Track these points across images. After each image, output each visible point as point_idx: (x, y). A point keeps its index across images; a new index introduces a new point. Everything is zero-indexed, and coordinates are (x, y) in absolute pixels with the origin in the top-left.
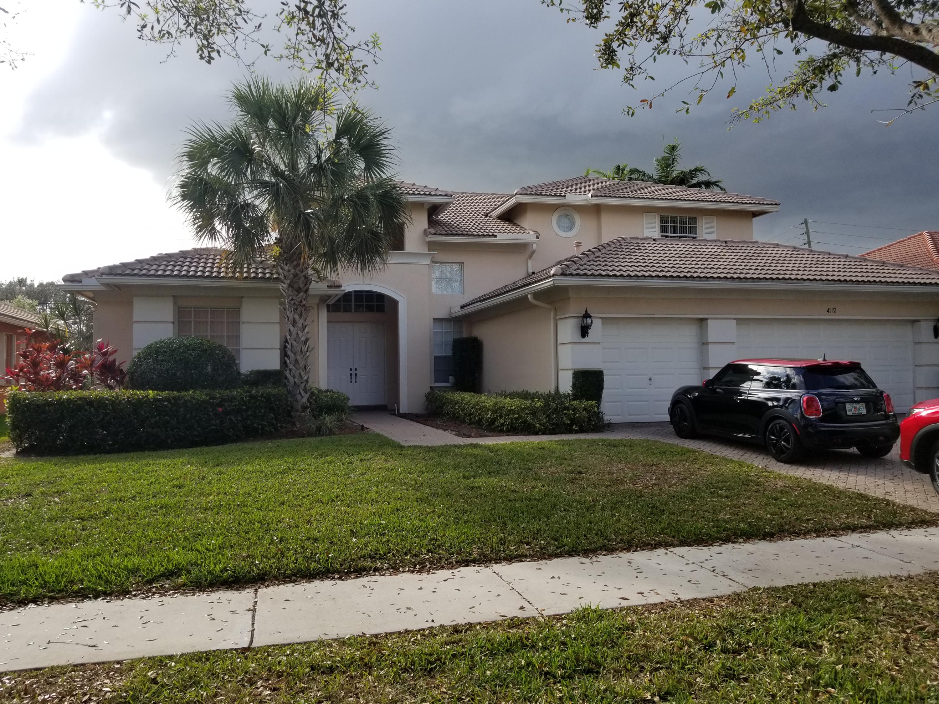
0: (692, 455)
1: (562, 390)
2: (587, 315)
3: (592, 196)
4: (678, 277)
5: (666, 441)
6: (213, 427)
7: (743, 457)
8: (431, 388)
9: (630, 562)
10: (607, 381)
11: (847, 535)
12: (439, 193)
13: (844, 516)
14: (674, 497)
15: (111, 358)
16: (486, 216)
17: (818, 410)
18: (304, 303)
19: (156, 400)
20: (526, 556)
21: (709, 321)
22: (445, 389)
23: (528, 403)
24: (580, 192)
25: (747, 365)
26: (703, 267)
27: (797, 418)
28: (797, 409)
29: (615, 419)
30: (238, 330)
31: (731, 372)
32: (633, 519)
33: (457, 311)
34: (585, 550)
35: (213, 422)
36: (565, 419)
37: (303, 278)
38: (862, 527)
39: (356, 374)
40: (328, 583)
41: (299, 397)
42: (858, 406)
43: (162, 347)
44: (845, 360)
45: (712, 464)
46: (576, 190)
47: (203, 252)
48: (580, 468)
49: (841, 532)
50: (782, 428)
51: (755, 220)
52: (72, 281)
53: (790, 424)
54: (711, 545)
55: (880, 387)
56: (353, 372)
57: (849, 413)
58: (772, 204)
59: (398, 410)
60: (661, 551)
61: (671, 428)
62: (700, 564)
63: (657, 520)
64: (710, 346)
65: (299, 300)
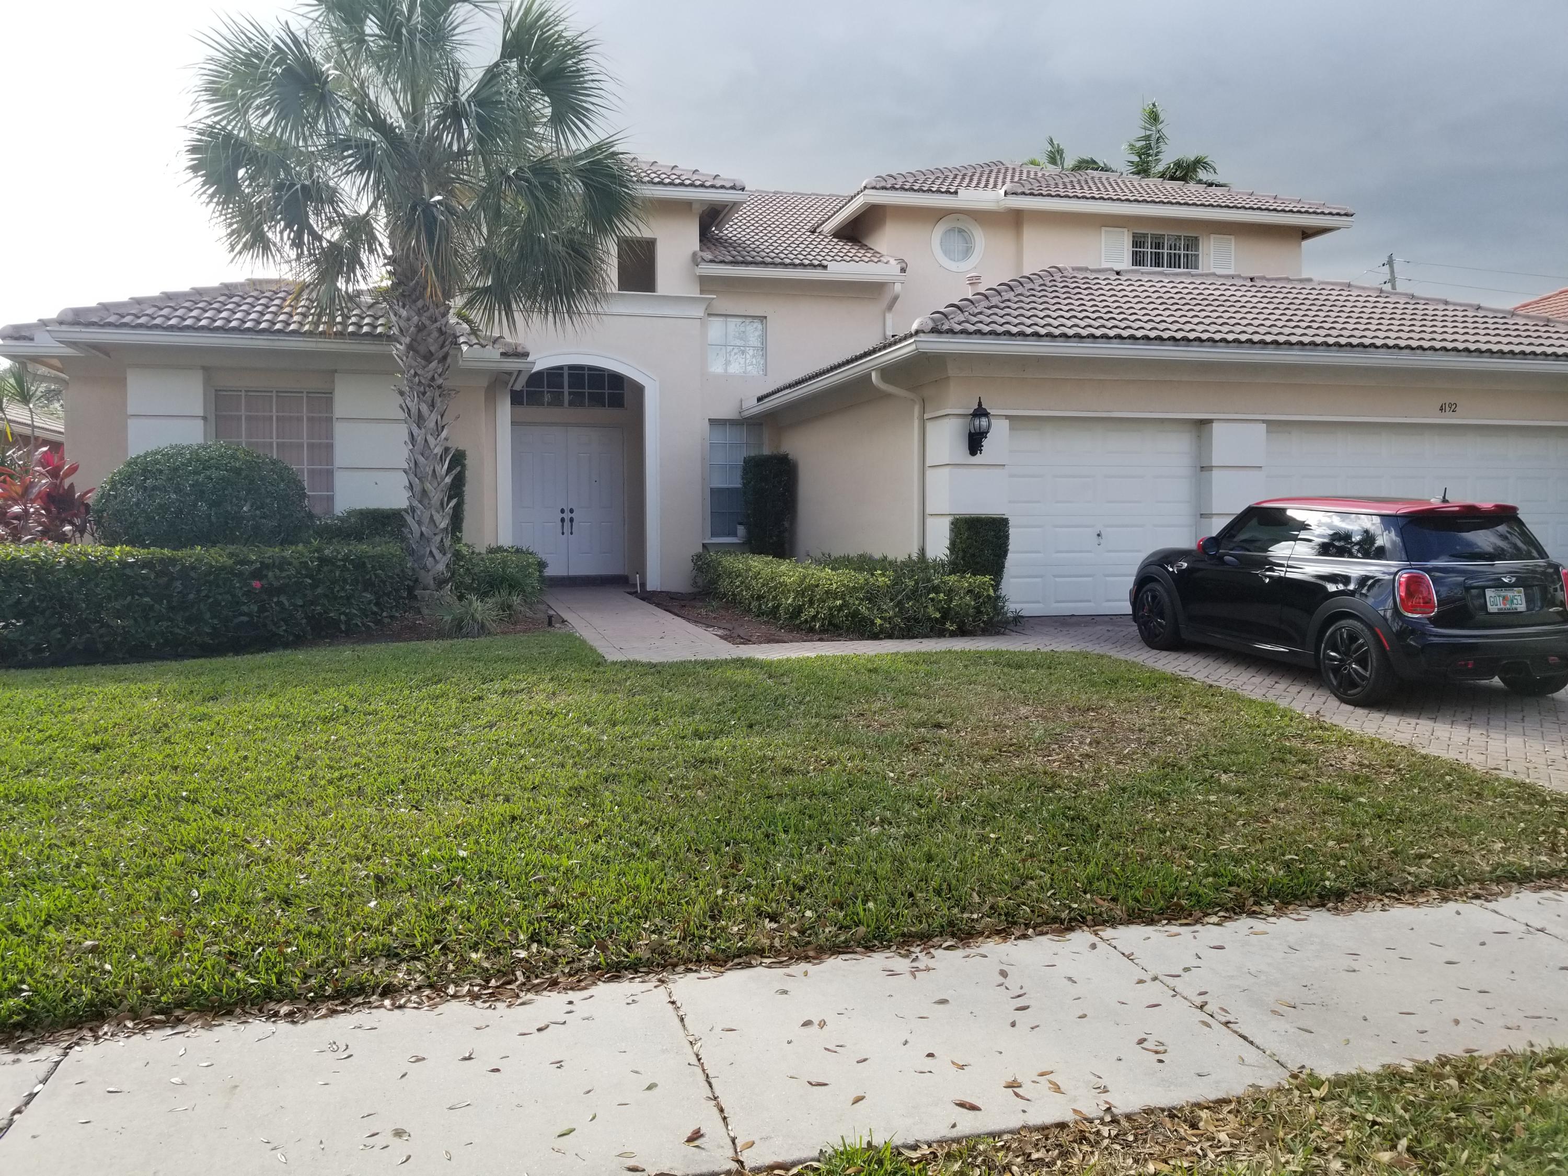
0: (1169, 688)
1: (931, 554)
2: (980, 412)
3: (1006, 194)
4: (1159, 338)
5: (1121, 656)
6: (245, 619)
7: (1272, 692)
8: (704, 546)
9: (1004, 974)
10: (1016, 538)
11: (1508, 895)
12: (718, 183)
13: (1499, 846)
14: (1124, 790)
15: (67, 483)
16: (813, 232)
17: (1428, 602)
18: (440, 381)
19: (123, 564)
20: (761, 952)
21: (1215, 425)
22: (728, 549)
23: (861, 577)
24: (986, 186)
25: (1284, 510)
26: (1207, 321)
27: (1384, 618)
28: (1386, 600)
29: (1029, 609)
30: (330, 435)
31: (1254, 522)
32: (1027, 849)
33: (752, 407)
34: (903, 935)
35: (245, 609)
36: (931, 609)
37: (435, 334)
38: (1540, 876)
39: (572, 520)
40: (258, 1027)
41: (429, 562)
42: (1510, 594)
43: (157, 462)
44: (1486, 502)
45: (1209, 708)
46: (978, 183)
47: (265, 287)
48: (940, 715)
49: (1495, 888)
50: (1353, 638)
51: (1307, 244)
52: (16, 339)
53: (1370, 627)
54: (1197, 921)
55: (1555, 553)
56: (567, 516)
57: (1492, 608)
58: (1338, 214)
59: (643, 585)
60: (1081, 938)
61: (1134, 629)
62: (1171, 982)
63: (1080, 854)
64: (1215, 474)
65: (430, 375)
